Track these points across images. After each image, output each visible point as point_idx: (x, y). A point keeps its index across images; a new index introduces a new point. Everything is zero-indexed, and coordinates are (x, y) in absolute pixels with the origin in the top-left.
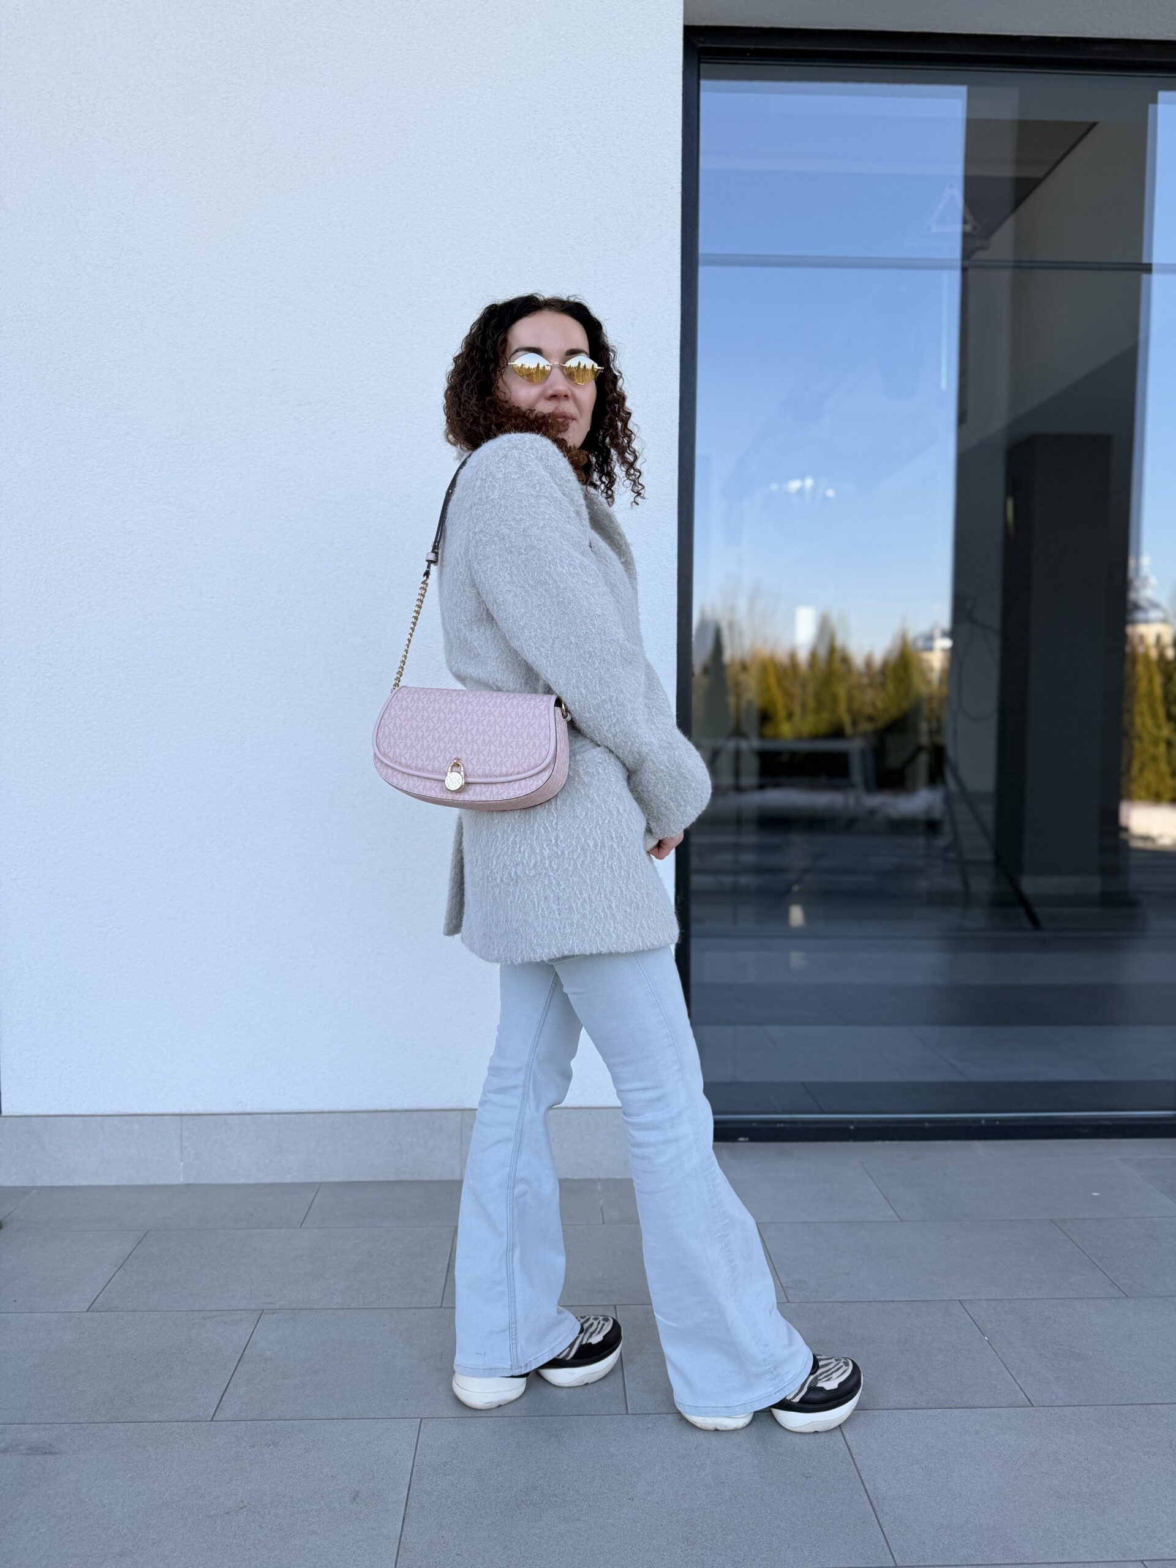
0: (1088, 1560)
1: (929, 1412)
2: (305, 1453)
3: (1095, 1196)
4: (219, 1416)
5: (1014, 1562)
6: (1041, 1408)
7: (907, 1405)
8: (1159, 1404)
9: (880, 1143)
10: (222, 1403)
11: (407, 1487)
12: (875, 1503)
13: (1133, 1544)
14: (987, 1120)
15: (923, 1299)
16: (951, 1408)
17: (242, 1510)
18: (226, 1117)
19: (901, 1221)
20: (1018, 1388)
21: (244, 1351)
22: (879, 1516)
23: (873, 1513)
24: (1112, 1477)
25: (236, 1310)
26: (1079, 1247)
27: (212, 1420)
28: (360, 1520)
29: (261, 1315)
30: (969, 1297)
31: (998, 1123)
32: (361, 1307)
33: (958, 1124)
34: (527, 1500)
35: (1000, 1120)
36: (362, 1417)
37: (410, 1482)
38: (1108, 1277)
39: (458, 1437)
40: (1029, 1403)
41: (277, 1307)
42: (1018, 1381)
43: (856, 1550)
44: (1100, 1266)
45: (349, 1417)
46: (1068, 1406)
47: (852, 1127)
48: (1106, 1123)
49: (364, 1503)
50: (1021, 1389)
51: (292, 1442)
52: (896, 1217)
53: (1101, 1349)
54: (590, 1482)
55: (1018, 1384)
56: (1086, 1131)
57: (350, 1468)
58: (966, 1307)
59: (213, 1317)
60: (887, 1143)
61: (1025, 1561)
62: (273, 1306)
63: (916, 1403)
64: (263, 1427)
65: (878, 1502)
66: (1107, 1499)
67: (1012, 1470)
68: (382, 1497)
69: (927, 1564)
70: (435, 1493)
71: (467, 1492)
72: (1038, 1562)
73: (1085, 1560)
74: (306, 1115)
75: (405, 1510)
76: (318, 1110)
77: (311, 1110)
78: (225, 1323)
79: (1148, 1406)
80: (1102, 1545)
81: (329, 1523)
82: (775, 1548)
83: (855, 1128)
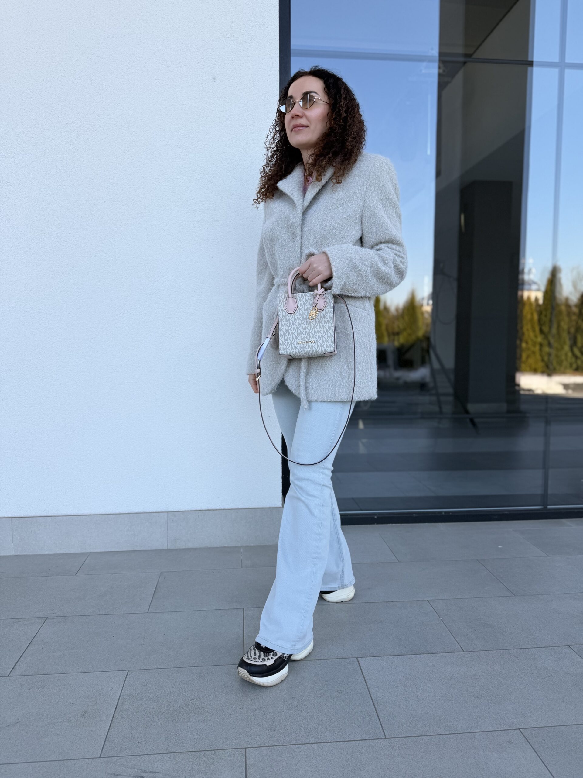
0: (490, 730)
1: (409, 656)
2: (59, 691)
3: (500, 548)
4: (13, 673)
5: (450, 733)
6: (468, 653)
7: (397, 653)
8: (530, 648)
9: (390, 524)
10: (16, 667)
11: (115, 708)
12: (376, 704)
13: (514, 720)
14: (445, 512)
15: (408, 600)
16: (420, 654)
17: (17, 724)
18: (37, 518)
19: (399, 562)
20: (456, 643)
21: (33, 639)
22: (378, 712)
23: (375, 710)
24: (505, 686)
25: (32, 618)
26: (491, 573)
27: (8, 676)
28: (85, 726)
29: (46, 620)
30: (432, 599)
31: (451, 514)
32: (103, 614)
33: (430, 514)
34: (182, 712)
35: (452, 512)
36: (95, 671)
37: (117, 704)
38: (505, 586)
39: (148, 680)
40: (462, 650)
41: (56, 615)
42: (456, 639)
43: (364, 730)
44: (501, 582)
45: (88, 672)
46: (483, 651)
47: (376, 517)
48: (506, 513)
49: (89, 717)
50: (458, 643)
51: (53, 686)
52: (397, 560)
53: (500, 622)
54: (219, 701)
55: (456, 640)
56: (496, 517)
57: (83, 699)
58: (431, 603)
59: (19, 622)
60: (394, 524)
61: (456, 732)
62: (53, 615)
63: (402, 652)
64: (37, 678)
65: (378, 704)
66: (501, 698)
67: (451, 684)
68: (100, 713)
69: (402, 736)
70: (131, 710)
71: (149, 709)
72: (463, 732)
73: (488, 730)
74: (81, 516)
75: (112, 720)
76: (88, 514)
77: (84, 514)
78: (25, 625)
79: (525, 649)
80: (498, 722)
81: (66, 729)
82: (319, 731)
83: (378, 517)
